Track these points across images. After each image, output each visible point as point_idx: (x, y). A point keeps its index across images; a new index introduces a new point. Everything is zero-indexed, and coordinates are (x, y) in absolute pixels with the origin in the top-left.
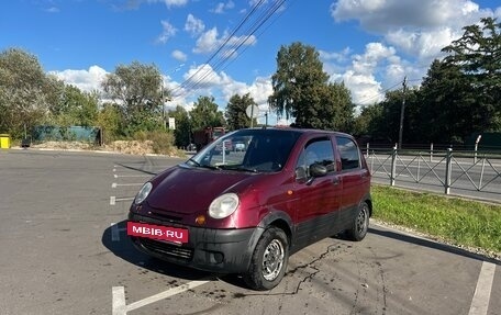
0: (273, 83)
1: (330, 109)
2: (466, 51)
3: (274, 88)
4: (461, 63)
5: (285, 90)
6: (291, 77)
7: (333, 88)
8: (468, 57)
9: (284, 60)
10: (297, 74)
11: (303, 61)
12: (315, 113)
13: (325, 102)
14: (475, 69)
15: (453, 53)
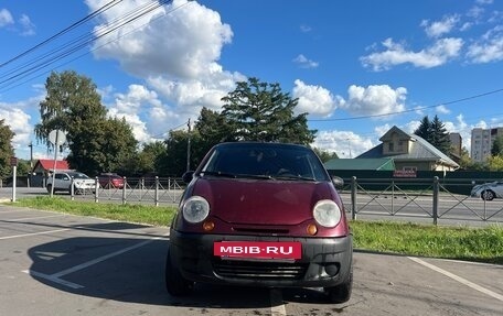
0: (42, 111)
1: (115, 144)
2: (239, 103)
3: (44, 117)
4: (236, 112)
5: (57, 119)
6: (65, 107)
7: (115, 122)
8: (242, 108)
9: (55, 88)
10: (72, 103)
11: (79, 91)
12: (98, 146)
13: (109, 136)
14: (244, 118)
15: (229, 103)
